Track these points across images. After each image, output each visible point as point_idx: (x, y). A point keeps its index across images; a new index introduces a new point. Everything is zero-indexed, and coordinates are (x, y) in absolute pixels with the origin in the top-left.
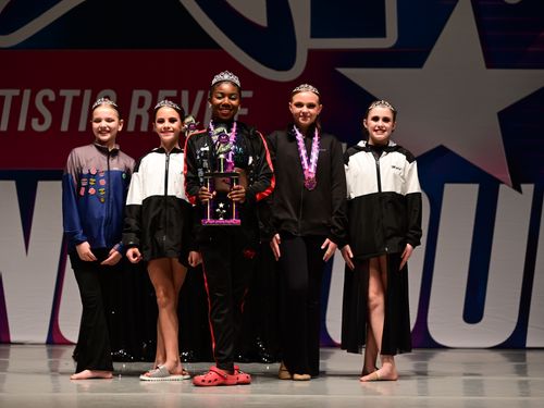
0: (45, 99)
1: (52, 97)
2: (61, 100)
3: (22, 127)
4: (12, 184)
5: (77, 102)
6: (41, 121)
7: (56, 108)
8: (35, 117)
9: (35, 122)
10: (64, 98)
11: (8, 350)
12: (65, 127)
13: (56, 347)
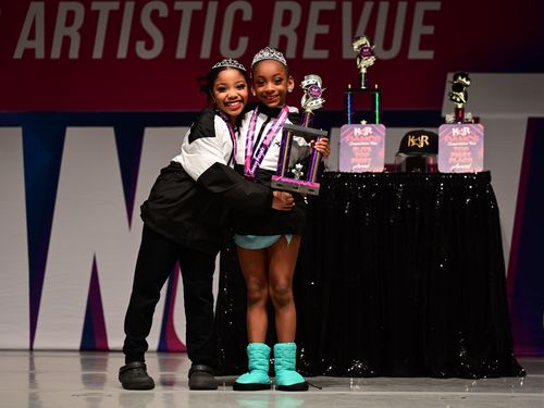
0: (155, 14)
1: (164, 12)
2: (176, 16)
3: (122, 53)
4: (109, 132)
5: (198, 18)
6: (149, 45)
7: (169, 26)
8: (141, 39)
9: (140, 46)
10: (180, 13)
11: (106, 360)
12: (181, 53)
13: (171, 356)
